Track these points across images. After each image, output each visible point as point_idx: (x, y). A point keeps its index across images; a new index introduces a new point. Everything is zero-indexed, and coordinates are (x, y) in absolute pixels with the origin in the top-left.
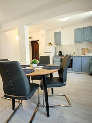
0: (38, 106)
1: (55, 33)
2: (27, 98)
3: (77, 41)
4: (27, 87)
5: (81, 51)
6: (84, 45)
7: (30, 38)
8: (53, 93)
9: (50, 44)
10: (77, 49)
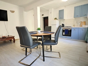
0: (40, 55)
1: (60, 11)
2: (31, 48)
3: (76, 16)
4: (31, 41)
5: (80, 24)
6: (82, 19)
7: (43, 15)
8: (51, 50)
9: (56, 19)
10: (77, 22)
